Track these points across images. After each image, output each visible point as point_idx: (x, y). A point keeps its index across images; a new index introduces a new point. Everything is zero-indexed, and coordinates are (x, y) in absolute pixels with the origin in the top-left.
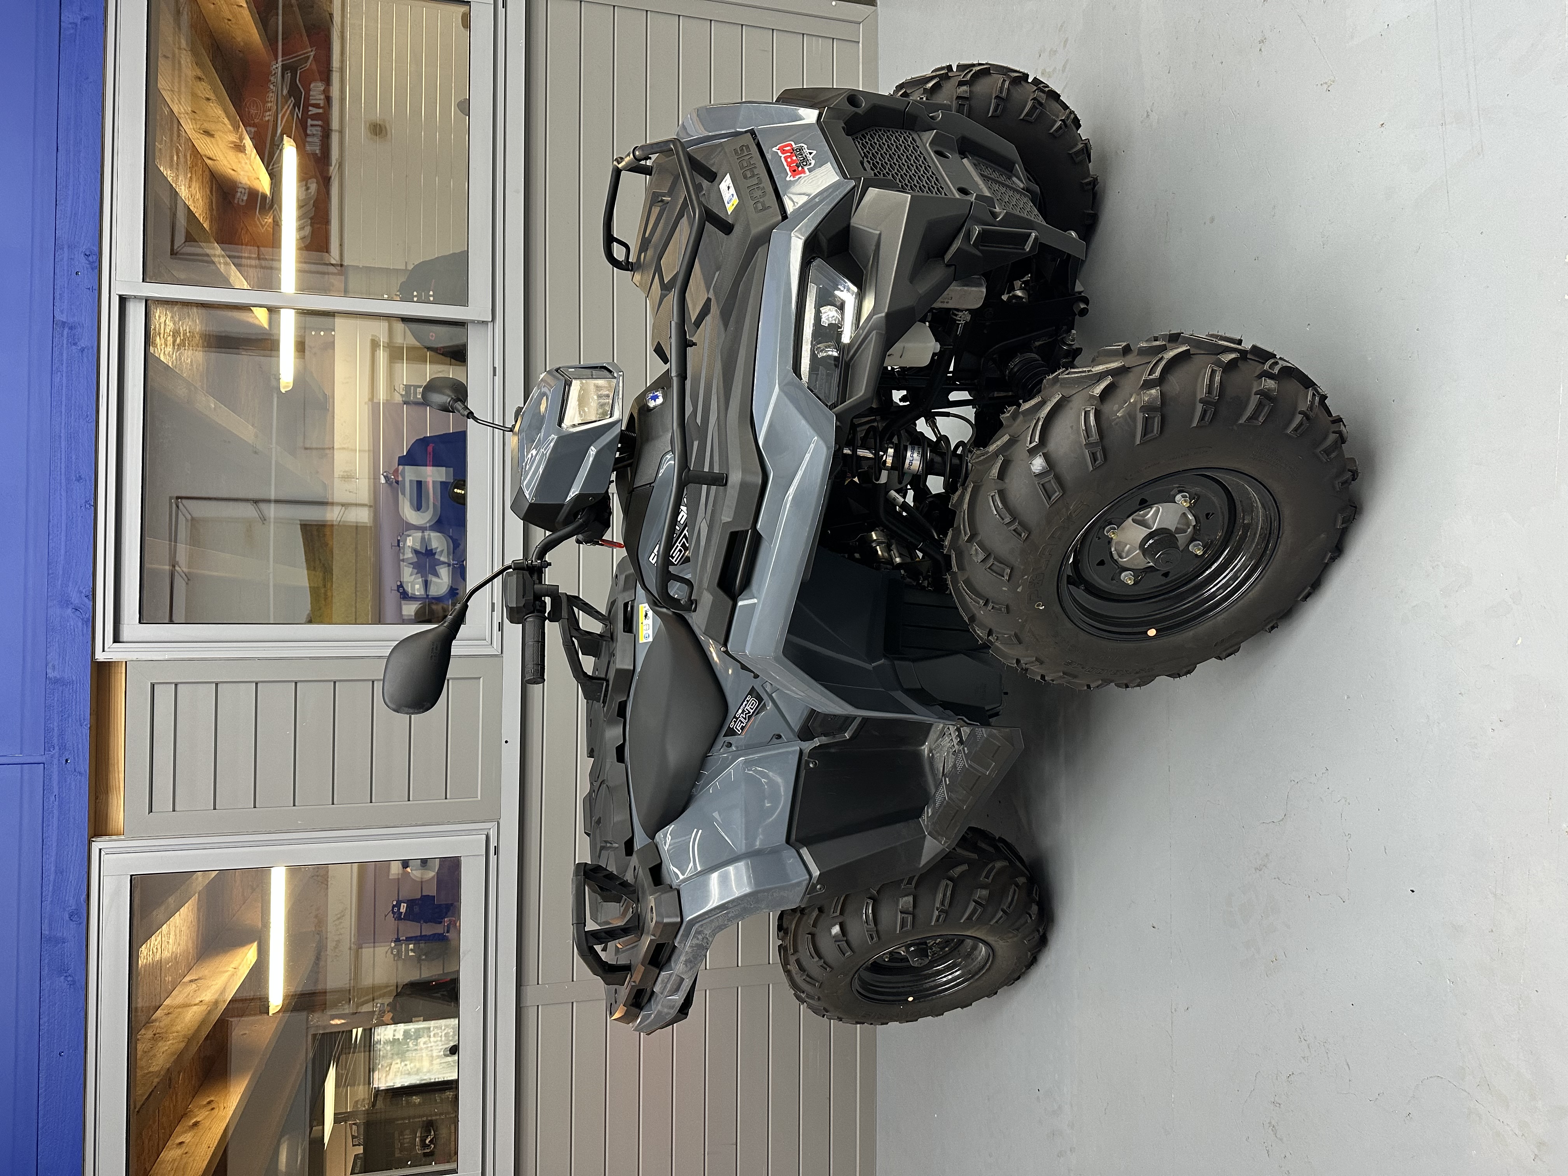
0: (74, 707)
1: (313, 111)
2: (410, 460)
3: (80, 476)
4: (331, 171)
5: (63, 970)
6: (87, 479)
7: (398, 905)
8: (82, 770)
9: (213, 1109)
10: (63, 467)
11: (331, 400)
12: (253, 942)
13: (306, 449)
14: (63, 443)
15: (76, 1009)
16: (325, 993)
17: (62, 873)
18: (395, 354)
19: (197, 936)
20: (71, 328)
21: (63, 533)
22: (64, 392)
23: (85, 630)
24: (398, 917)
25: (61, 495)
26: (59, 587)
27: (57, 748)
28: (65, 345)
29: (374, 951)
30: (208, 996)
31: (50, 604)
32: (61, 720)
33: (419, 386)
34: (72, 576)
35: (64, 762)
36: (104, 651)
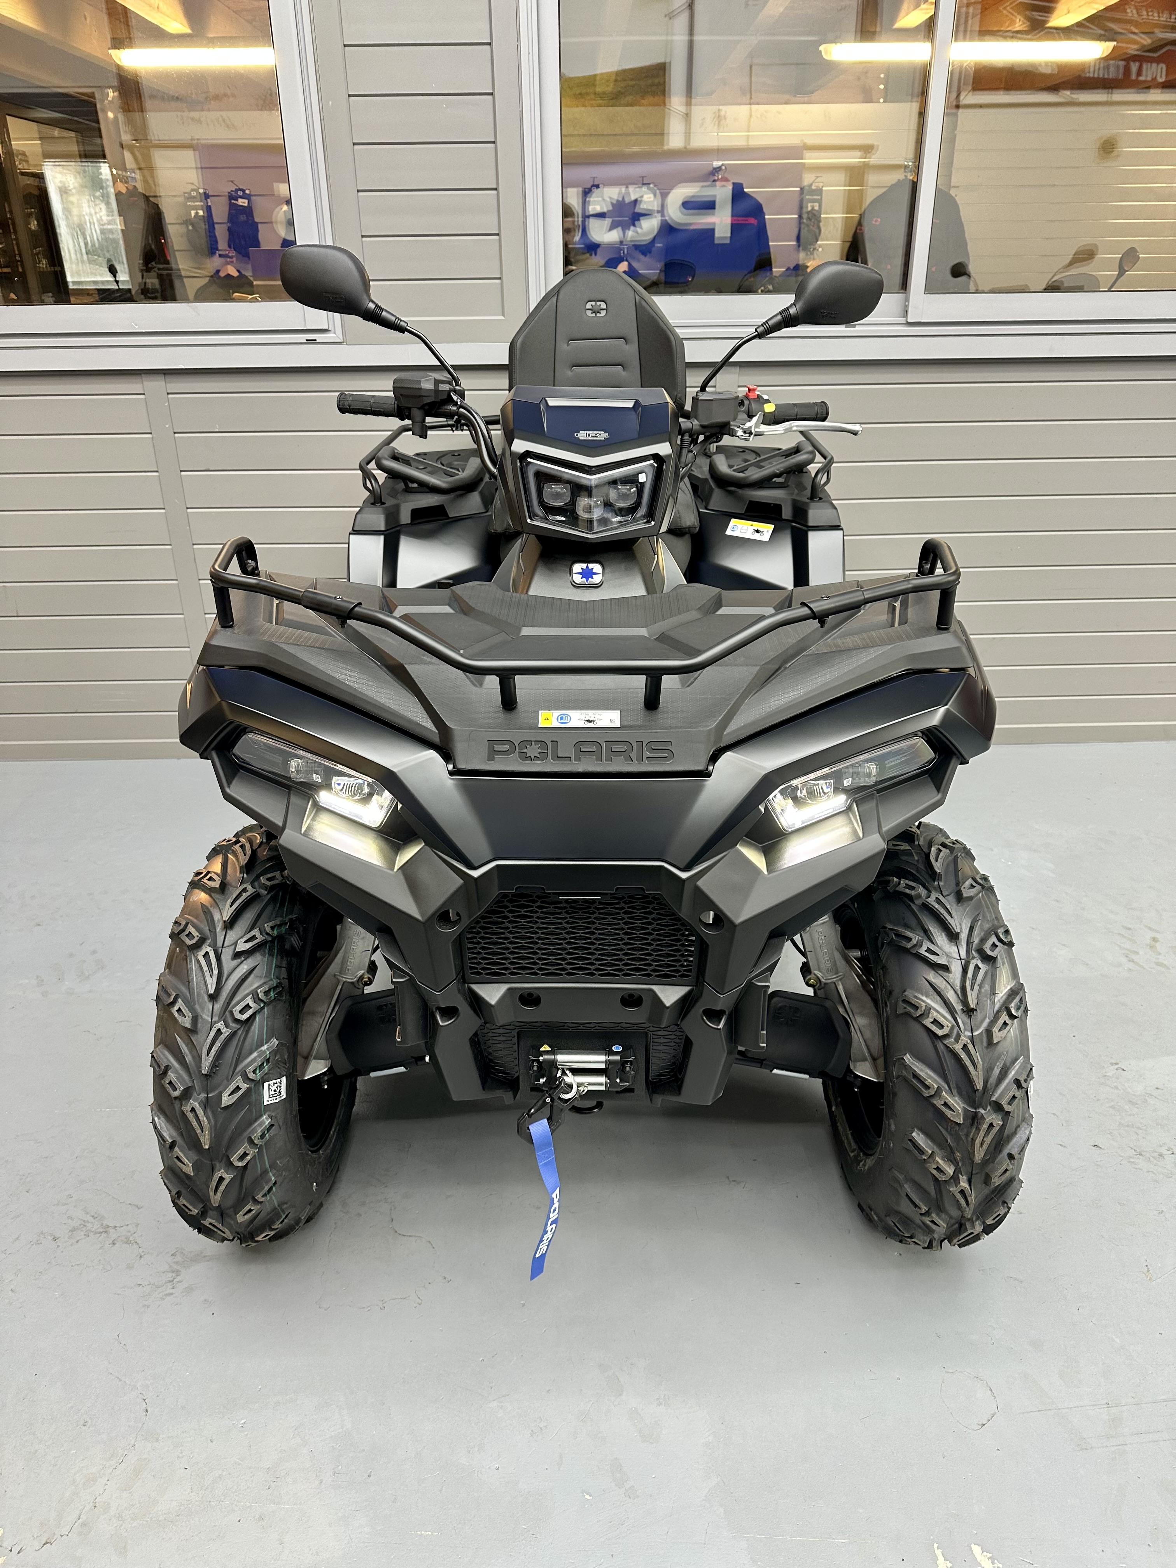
1: (1134, 67)
2: (738, 194)
4: (1065, 92)
7: (245, 196)
11: (806, 99)
13: (751, 67)
16: (142, 110)
18: (856, 174)
24: (232, 197)
33: (820, 206)
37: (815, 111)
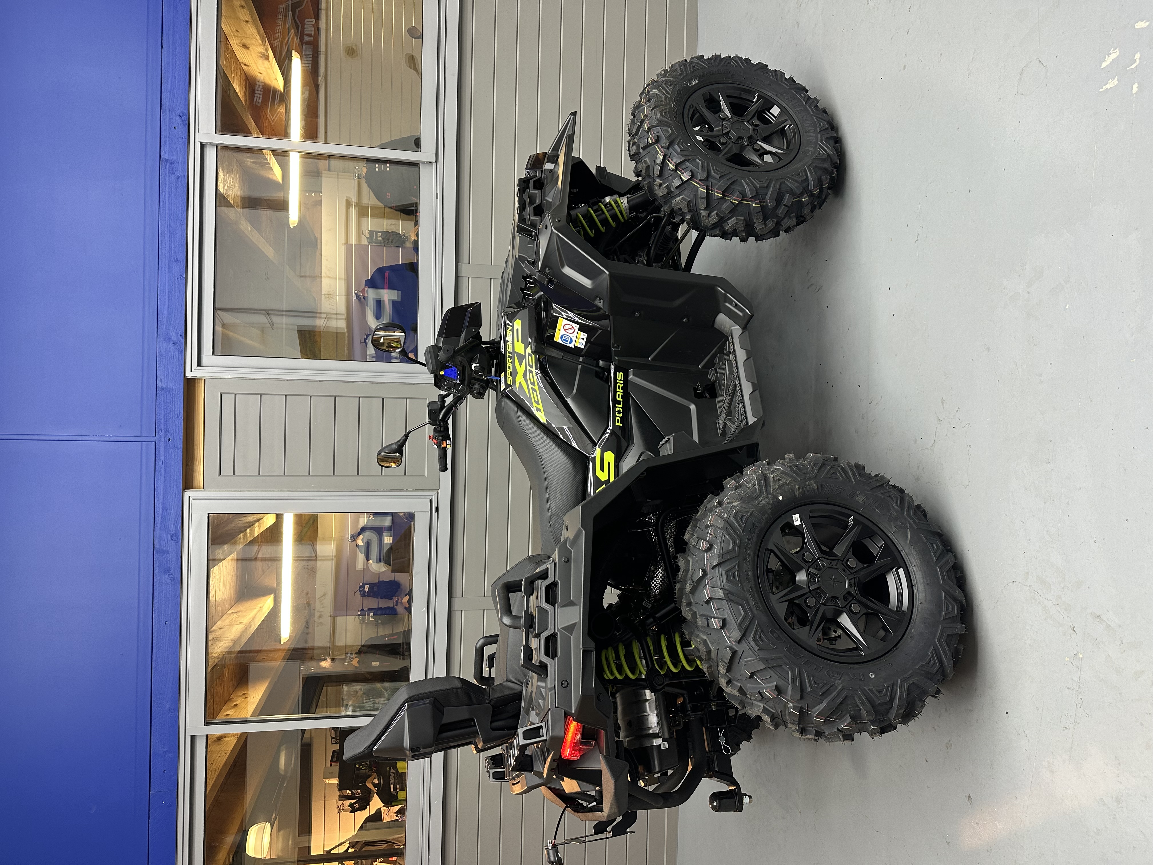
0: (173, 406)
1: (307, 39)
2: (372, 283)
3: (177, 259)
4: (319, 80)
5: (167, 571)
6: (182, 261)
7: (363, 586)
8: (179, 447)
9: (246, 698)
10: (166, 253)
11: (319, 241)
12: (272, 594)
13: (301, 276)
14: (166, 238)
15: (175, 595)
16: (313, 648)
17: (166, 510)
18: (363, 212)
19: (236, 586)
20: (171, 163)
21: (167, 295)
22: (167, 205)
23: (180, 358)
24: (363, 594)
25: (165, 271)
26: (164, 330)
27: (163, 431)
28: (167, 174)
29: (346, 619)
30: (245, 621)
31: (158, 340)
32: (166, 414)
33: (379, 232)
34: (172, 323)
35: (168, 441)
36: (191, 371)
37: (326, 238)
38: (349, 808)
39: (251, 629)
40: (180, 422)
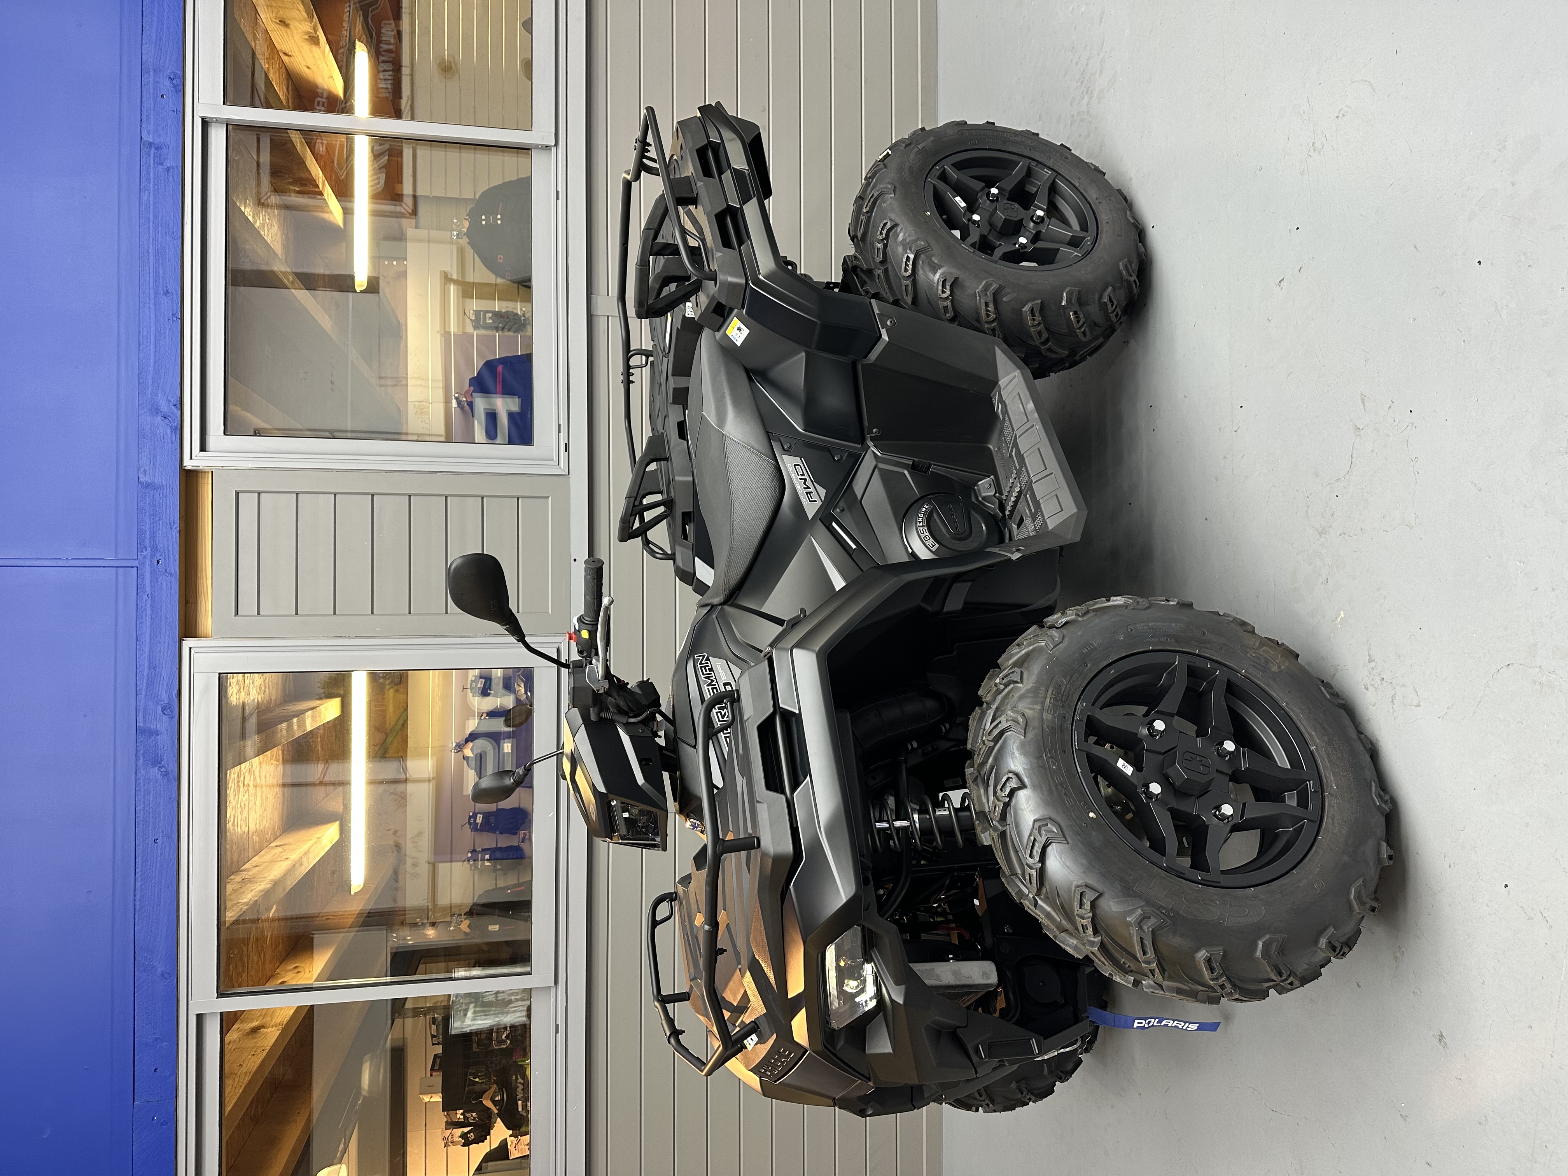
0: (164, 511)
1: (384, 47)
2: (479, 384)
3: (167, 291)
5: (156, 761)
6: (174, 293)
7: (475, 816)
8: (173, 572)
9: (299, 972)
10: (151, 281)
11: (404, 328)
12: (336, 821)
13: (381, 377)
14: (151, 258)
15: (170, 799)
16: (404, 910)
17: (154, 668)
19: (283, 808)
20: (157, 149)
21: (152, 346)
22: (151, 210)
23: (174, 439)
24: (474, 828)
25: (150, 307)
26: (149, 396)
27: (149, 549)
28: (152, 165)
29: (451, 865)
30: (294, 856)
31: (141, 412)
32: (153, 523)
33: (489, 312)
34: (161, 385)
35: (156, 563)
36: (191, 459)
38: (461, 1139)
39: (303, 867)
40: (175, 535)
